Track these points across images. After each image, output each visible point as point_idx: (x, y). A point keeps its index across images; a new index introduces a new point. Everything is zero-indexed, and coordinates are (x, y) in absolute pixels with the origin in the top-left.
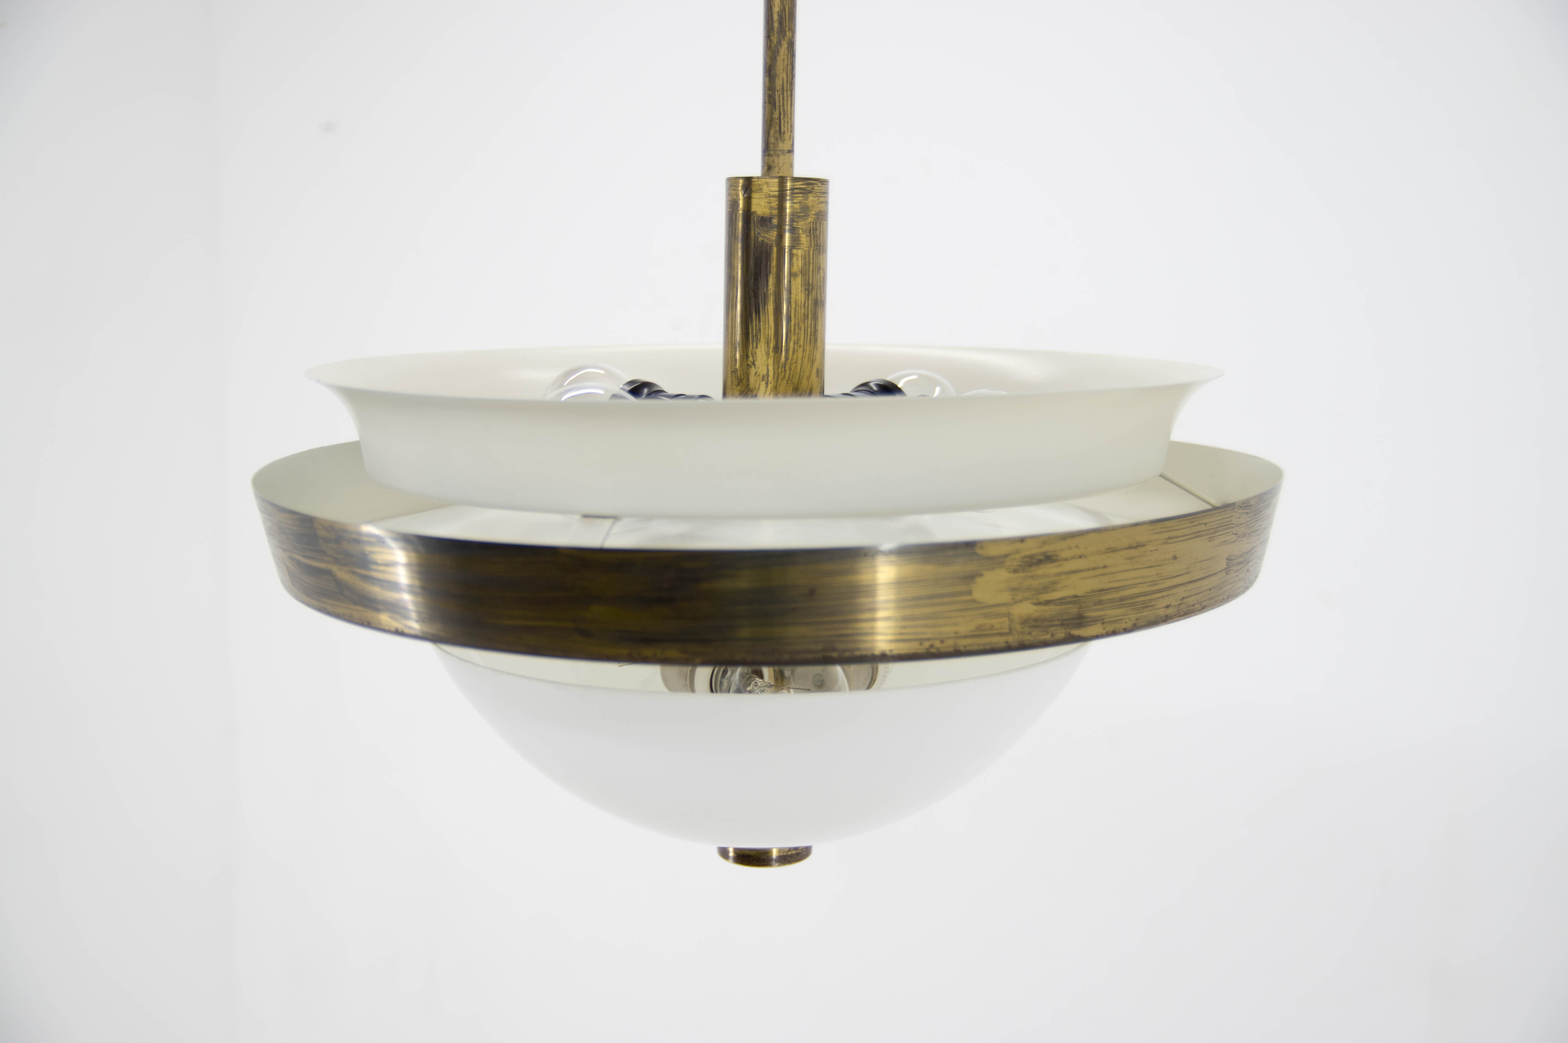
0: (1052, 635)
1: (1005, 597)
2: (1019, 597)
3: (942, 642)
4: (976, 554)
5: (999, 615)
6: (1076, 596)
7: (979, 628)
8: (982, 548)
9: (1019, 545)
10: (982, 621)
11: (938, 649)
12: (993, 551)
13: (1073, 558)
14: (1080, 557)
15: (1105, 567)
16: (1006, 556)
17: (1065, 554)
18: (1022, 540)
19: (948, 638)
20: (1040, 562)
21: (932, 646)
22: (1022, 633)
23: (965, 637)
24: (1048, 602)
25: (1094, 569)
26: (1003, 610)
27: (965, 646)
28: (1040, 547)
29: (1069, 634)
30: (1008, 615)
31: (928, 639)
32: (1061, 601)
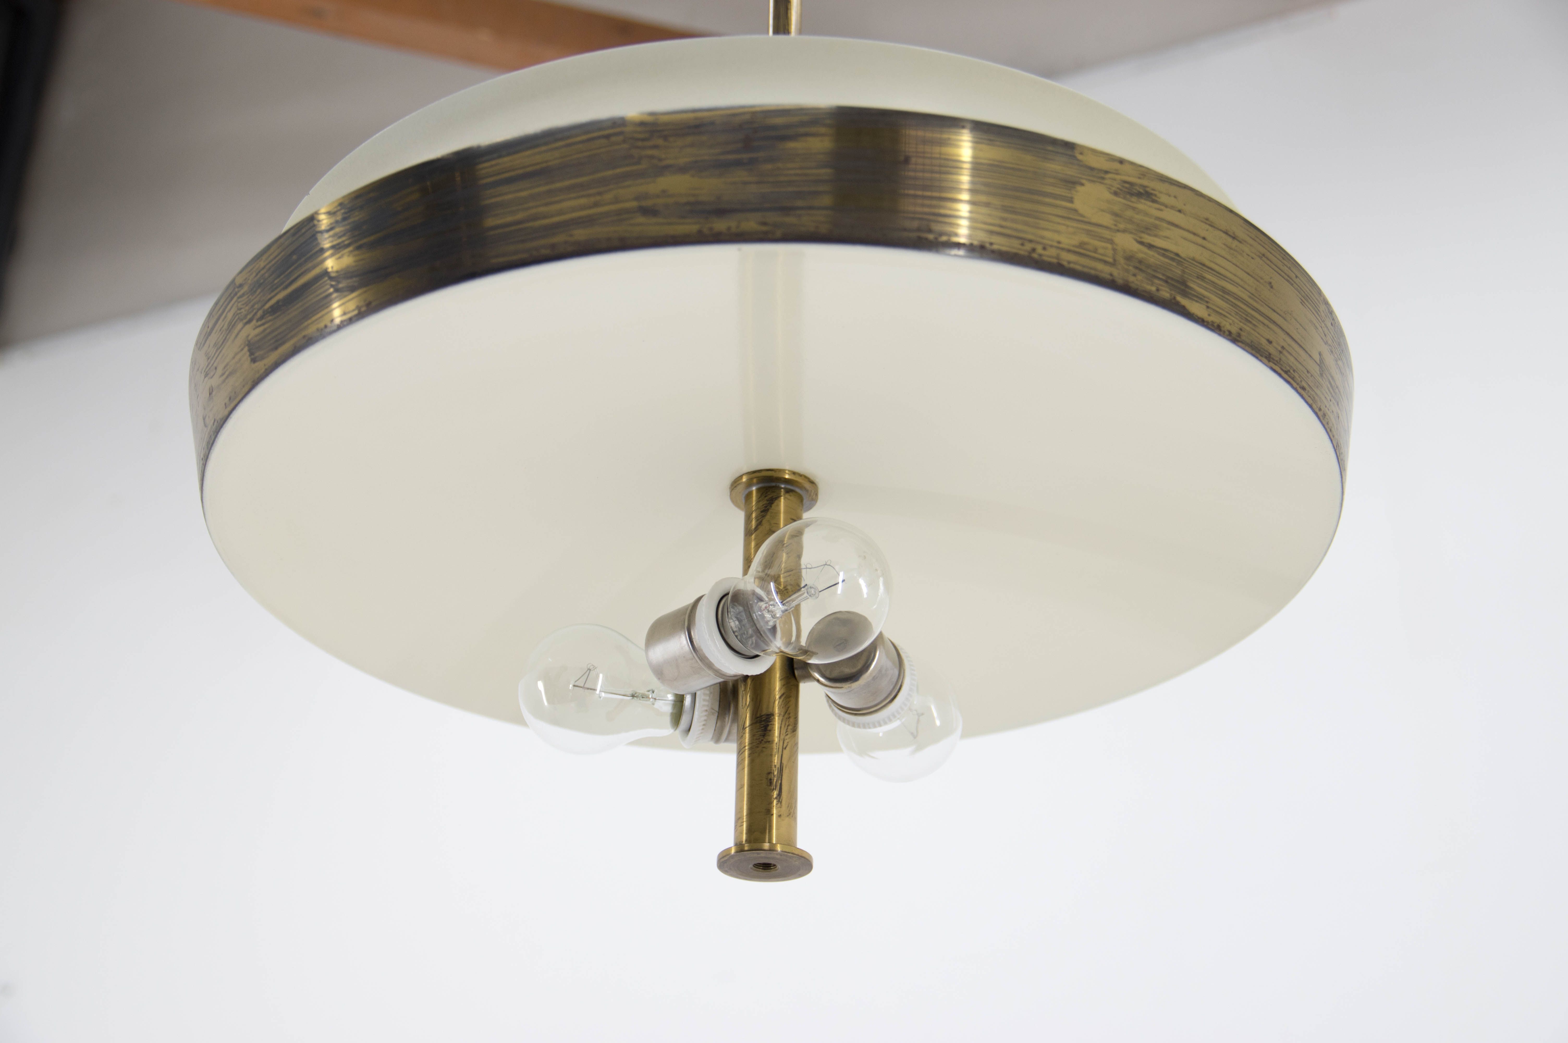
0: (1158, 290)
1: (1106, 220)
2: (1122, 226)
3: (1044, 249)
4: (1074, 157)
5: (1102, 238)
6: (1177, 255)
7: (1082, 245)
8: (1081, 154)
9: (1117, 165)
10: (1086, 239)
11: (1040, 255)
12: (1093, 162)
13: (1172, 208)
14: (1180, 211)
15: (1204, 238)
16: (1106, 172)
17: (1163, 199)
18: (1121, 161)
19: (1051, 246)
20: (1139, 195)
21: (1034, 250)
22: (1127, 271)
23: (1069, 251)
24: (1150, 246)
25: (1194, 234)
26: (1106, 234)
27: (1069, 262)
28: (1140, 178)
29: (1175, 298)
30: (1111, 241)
31: (1031, 241)
32: (1164, 252)
